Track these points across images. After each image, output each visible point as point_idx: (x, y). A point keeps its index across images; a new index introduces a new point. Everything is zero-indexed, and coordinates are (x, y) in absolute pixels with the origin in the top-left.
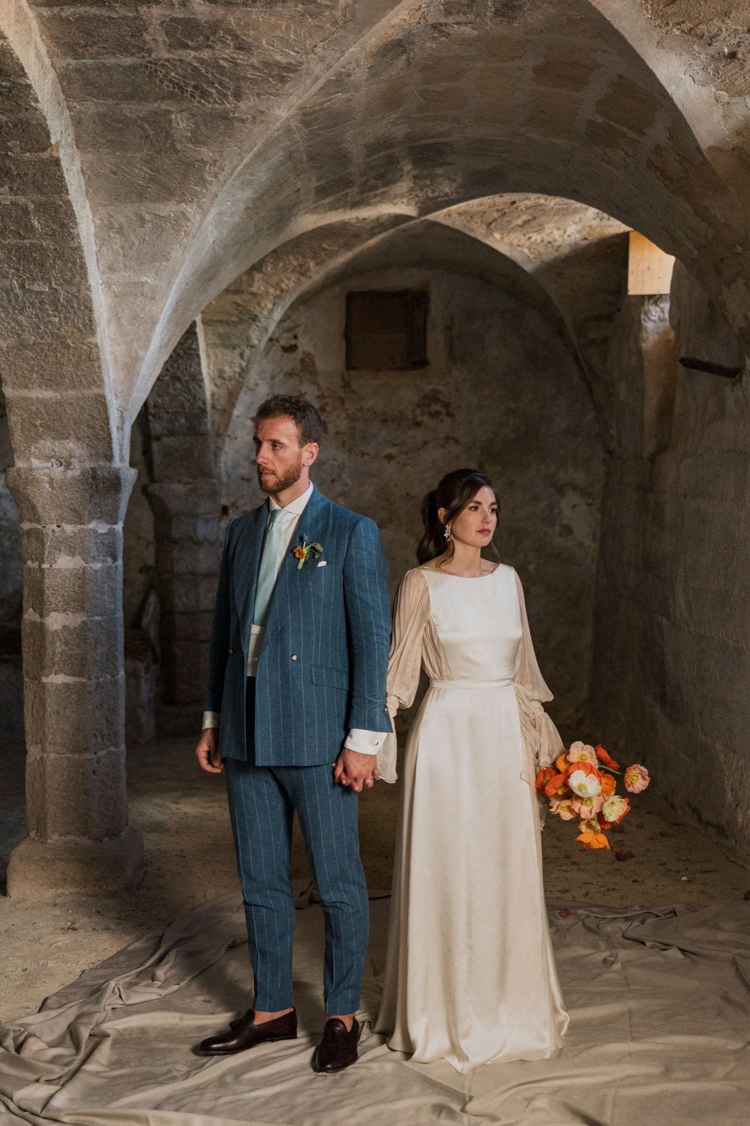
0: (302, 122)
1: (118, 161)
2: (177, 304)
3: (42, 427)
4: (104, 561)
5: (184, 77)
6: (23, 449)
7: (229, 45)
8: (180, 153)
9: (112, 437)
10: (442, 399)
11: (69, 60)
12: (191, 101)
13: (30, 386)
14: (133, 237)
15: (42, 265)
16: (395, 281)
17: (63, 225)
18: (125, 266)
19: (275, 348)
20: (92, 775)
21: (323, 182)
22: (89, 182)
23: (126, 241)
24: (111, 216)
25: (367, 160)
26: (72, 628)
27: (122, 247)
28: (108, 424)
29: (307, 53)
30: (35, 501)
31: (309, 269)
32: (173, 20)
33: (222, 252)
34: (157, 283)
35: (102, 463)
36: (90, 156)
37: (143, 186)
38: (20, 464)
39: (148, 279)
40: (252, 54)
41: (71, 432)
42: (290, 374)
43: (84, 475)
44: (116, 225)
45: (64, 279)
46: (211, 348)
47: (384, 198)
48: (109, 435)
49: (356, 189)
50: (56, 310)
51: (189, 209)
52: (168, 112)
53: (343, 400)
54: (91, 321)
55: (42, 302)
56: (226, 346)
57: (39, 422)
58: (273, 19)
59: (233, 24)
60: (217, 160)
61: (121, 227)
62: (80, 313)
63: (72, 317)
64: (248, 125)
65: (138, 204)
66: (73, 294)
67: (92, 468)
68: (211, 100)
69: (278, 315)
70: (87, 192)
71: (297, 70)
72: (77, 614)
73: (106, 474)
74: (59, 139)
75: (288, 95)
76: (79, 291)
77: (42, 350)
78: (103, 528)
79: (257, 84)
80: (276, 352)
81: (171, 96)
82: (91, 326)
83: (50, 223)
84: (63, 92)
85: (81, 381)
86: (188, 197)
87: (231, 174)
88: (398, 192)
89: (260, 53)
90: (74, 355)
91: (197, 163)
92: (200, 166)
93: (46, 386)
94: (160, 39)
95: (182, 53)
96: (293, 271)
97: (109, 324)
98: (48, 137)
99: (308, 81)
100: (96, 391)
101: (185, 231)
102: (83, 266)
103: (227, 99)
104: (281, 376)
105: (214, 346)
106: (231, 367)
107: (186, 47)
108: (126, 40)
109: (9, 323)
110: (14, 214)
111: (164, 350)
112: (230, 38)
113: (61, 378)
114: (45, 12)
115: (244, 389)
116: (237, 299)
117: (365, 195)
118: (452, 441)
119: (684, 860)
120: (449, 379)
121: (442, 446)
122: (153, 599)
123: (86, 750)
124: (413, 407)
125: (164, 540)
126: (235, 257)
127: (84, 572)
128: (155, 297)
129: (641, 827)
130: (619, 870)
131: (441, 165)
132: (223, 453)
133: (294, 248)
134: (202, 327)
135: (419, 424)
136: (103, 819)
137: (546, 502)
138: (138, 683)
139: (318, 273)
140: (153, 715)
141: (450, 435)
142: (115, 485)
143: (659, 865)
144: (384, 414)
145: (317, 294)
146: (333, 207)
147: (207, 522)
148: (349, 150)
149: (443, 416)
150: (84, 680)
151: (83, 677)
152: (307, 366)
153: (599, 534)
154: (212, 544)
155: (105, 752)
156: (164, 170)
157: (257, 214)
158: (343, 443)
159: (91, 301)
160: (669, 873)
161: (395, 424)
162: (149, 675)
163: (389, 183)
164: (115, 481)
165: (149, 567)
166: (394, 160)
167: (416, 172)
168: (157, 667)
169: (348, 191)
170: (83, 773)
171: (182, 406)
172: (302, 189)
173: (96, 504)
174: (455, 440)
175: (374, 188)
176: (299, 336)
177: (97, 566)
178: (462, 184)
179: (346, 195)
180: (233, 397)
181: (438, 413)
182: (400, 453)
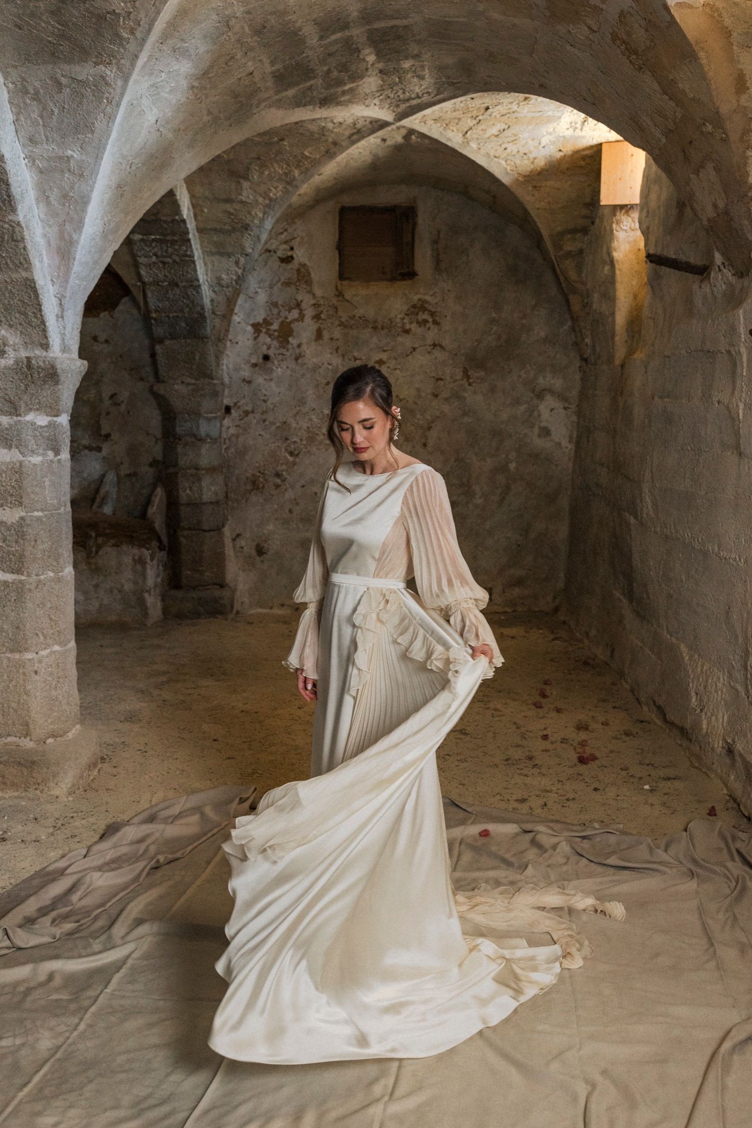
1: (21, 12)
2: (119, 186)
4: (44, 455)
9: (47, 324)
10: (430, 308)
14: (51, 104)
16: (385, 197)
18: (47, 140)
19: (272, 258)
20: (33, 675)
21: (279, 66)
23: (44, 109)
24: (23, 79)
25: (323, 43)
26: (9, 523)
27: (42, 117)
28: (40, 310)
31: (294, 178)
33: (170, 136)
34: (84, 158)
37: (54, 44)
39: (74, 153)
41: (3, 319)
42: (287, 284)
43: (18, 364)
44: (31, 90)
46: (208, 255)
47: (353, 97)
48: (43, 322)
49: (319, 82)
51: (108, 73)
53: (336, 308)
54: (9, 196)
56: (221, 254)
60: (131, 12)
61: (37, 93)
65: (52, 66)
67: (27, 358)
69: (268, 224)
72: (14, 510)
73: (41, 364)
78: (42, 420)
80: (274, 263)
82: (10, 201)
85: (6, 263)
86: (105, 58)
87: (150, 30)
88: (368, 91)
91: (109, 16)
92: (112, 19)
96: (280, 180)
97: (37, 204)
100: (24, 274)
101: (107, 98)
104: (279, 284)
105: (211, 254)
106: (228, 274)
111: (111, 237)
115: (242, 297)
116: (228, 207)
117: (332, 91)
118: (438, 347)
119: (648, 765)
120: (436, 290)
121: (429, 353)
122: (159, 492)
123: (26, 650)
124: (402, 316)
125: (170, 437)
126: (191, 146)
127: (21, 466)
128: (85, 174)
129: (606, 724)
130: (581, 775)
131: (407, 58)
132: (225, 356)
133: (276, 156)
134: (197, 234)
135: (407, 332)
136: (46, 721)
137: (526, 406)
138: (144, 569)
139: (303, 182)
140: (160, 598)
141: (437, 342)
142: (52, 375)
143: (621, 769)
144: (375, 321)
145: (311, 207)
146: (299, 102)
147: (209, 420)
148: (298, 25)
149: (430, 325)
150: (23, 578)
151: (22, 574)
152: (303, 277)
153: (575, 436)
154: (214, 441)
155: (48, 651)
156: (73, 24)
157: (207, 96)
158: (337, 350)
159: (7, 174)
160: (632, 780)
161: (385, 331)
162: (155, 562)
163: (356, 77)
164: (51, 371)
165: (158, 462)
166: (354, 46)
167: (380, 65)
168: (163, 554)
169: (312, 82)
170: (24, 674)
171: (182, 311)
172: (255, 74)
173: (33, 395)
174: (441, 347)
175: (340, 83)
176: (295, 247)
177: (37, 459)
178: (432, 81)
179: (310, 88)
180: (231, 303)
181: (425, 322)
182: (389, 358)
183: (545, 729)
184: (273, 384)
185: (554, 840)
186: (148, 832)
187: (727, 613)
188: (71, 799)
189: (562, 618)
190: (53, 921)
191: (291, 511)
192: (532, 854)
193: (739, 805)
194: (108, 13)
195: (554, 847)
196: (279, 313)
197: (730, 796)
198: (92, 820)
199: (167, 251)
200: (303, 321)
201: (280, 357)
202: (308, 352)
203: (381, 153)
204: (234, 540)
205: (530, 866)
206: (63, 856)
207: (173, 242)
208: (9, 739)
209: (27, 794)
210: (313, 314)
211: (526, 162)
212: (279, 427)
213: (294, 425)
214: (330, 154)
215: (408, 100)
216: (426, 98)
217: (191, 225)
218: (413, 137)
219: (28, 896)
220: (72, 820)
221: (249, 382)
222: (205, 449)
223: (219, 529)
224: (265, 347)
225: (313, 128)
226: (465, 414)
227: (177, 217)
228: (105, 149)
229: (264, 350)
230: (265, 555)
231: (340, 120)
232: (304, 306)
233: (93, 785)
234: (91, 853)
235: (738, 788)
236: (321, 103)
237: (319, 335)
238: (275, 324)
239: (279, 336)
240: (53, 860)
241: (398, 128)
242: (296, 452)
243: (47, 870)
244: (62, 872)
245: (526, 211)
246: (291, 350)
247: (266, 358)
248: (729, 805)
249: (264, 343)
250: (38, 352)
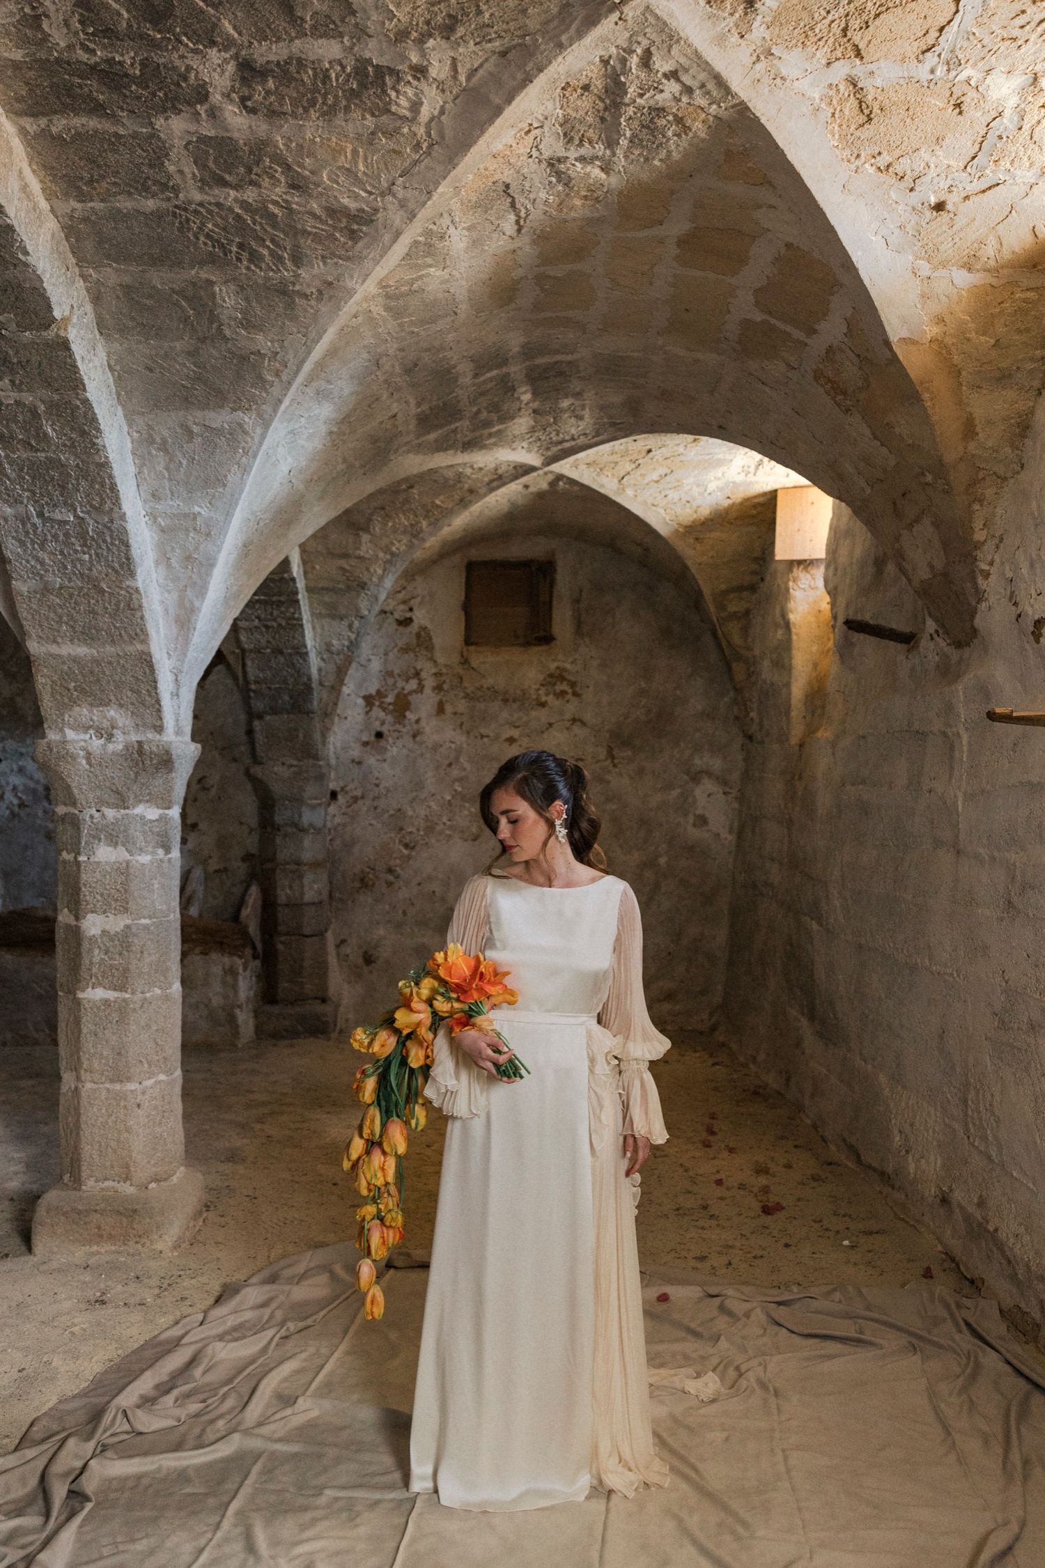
0: (388, 309)
1: (153, 352)
2: (245, 546)
3: (76, 690)
4: (153, 853)
5: (224, 229)
6: (54, 717)
7: (279, 180)
8: (231, 342)
9: (162, 703)
10: (570, 677)
11: (74, 204)
12: (237, 267)
13: (59, 640)
14: (179, 455)
15: (63, 487)
16: (518, 550)
17: (83, 434)
18: (173, 495)
19: (388, 621)
20: (136, 1109)
21: (425, 407)
22: (119, 380)
23: (171, 460)
25: (477, 381)
26: (112, 933)
27: (167, 469)
28: (156, 688)
29: (383, 194)
30: (69, 780)
31: (421, 529)
32: (203, 140)
33: (301, 487)
34: (212, 514)
35: (150, 736)
36: (116, 345)
37: (187, 388)
38: (52, 736)
39: (201, 509)
40: (310, 196)
41: (112, 697)
42: (405, 650)
43: (128, 750)
44: (158, 440)
45: (92, 506)
46: (315, 618)
47: (501, 439)
48: (158, 702)
49: (466, 423)
50: (85, 545)
51: (247, 420)
52: (211, 283)
53: (461, 678)
54: (128, 559)
55: (67, 535)
56: (333, 617)
57: (73, 684)
58: (334, 139)
59: (281, 146)
60: (277, 353)
61: (164, 442)
62: (115, 550)
63: (105, 553)
64: (313, 303)
65: (182, 412)
66: (105, 526)
67: (138, 742)
68: (263, 266)
69: (388, 583)
70: (118, 395)
71: (372, 221)
72: (119, 917)
73: (154, 749)
74: (67, 313)
75: (361, 258)
76: (112, 521)
77: (71, 595)
78: (152, 813)
79: (320, 242)
80: (390, 625)
81: (212, 260)
82: (129, 565)
83: (67, 430)
84: (73, 252)
85: (120, 634)
86: (244, 403)
87: (297, 372)
88: (516, 433)
89: (321, 194)
90: (110, 604)
91: (252, 356)
92: (256, 360)
93: (79, 640)
94: (186, 170)
95: (218, 193)
96: (404, 532)
97: (157, 566)
98: (49, 308)
99: (387, 238)
100: (139, 647)
101: (244, 448)
102: (113, 488)
103: (283, 264)
104: (396, 650)
105: (321, 616)
106: (339, 639)
107: (224, 183)
108: (143, 172)
109: (28, 561)
110: (20, 418)
111: (232, 603)
112: (280, 170)
113: (97, 630)
114: (31, 125)
115: (354, 665)
116: (343, 563)
117: (477, 434)
118: (578, 723)
119: (844, 1216)
120: (577, 656)
121: (567, 729)
122: (254, 891)
123: (129, 1079)
124: (538, 686)
125: (267, 825)
126: (321, 498)
127: (127, 866)
128: (210, 533)
129: (788, 1166)
130: (767, 1228)
131: (566, 396)
132: (331, 733)
133: (403, 504)
134: (306, 594)
135: (543, 705)
136: (149, 1162)
137: (679, 790)
138: (236, 980)
139: (431, 534)
140: (252, 1015)
141: (577, 717)
142: (166, 761)
143: (815, 1221)
144: (506, 693)
145: (434, 562)
146: (441, 446)
147: (313, 807)
148: (453, 363)
149: (569, 696)
150: (127, 996)
151: (126, 992)
152: (423, 641)
153: (736, 825)
154: (318, 831)
155: (152, 1081)
156: (211, 366)
157: (344, 442)
158: (461, 725)
159: (127, 534)
160: (827, 1234)
161: (518, 703)
162: (248, 973)
163: (505, 418)
164: (165, 757)
165: (253, 855)
166: (510, 384)
167: (536, 405)
168: (258, 963)
169: (457, 424)
170: (125, 1107)
171: (285, 682)
172: (400, 416)
173: (143, 784)
174: (584, 724)
175: (487, 424)
176: (415, 609)
177: (145, 859)
178: (592, 422)
179: (455, 431)
180: (341, 672)
181: (563, 693)
182: (520, 736)
183: (718, 1172)
184: (385, 765)
185: (748, 1306)
186: (272, 1294)
187: (941, 1037)
188: (176, 1254)
189: (721, 1039)
190: (176, 1401)
191: (404, 913)
192: (722, 1322)
193: (958, 1265)
194: (252, 353)
195: (747, 1315)
196: (395, 684)
197: (946, 1254)
198: (203, 1279)
199: (271, 614)
200: (422, 693)
201: (396, 734)
202: (428, 729)
203: (520, 501)
204: (338, 946)
205: (723, 1338)
206: (177, 1323)
207: (280, 603)
208: (108, 1184)
209: (126, 1247)
210: (435, 684)
211: (688, 510)
212: (392, 815)
213: (410, 813)
214: (463, 503)
215: (561, 443)
216: (582, 441)
217: (301, 585)
218: (561, 483)
219: (143, 1371)
220: (179, 1280)
221: (359, 763)
222: (307, 842)
223: (321, 934)
224: (378, 723)
225: (450, 474)
226: (608, 800)
227: (286, 575)
228: (236, 504)
229: (377, 726)
230: (373, 965)
231: (481, 465)
232: (423, 675)
233: (199, 1238)
234: (209, 1319)
235: (956, 1245)
236: (463, 447)
237: (440, 709)
238: (390, 696)
239: (394, 710)
240: (165, 1327)
241: (546, 474)
242: (412, 845)
243: (158, 1339)
244: (177, 1343)
245: (686, 567)
246: (408, 727)
247: (379, 735)
248: (946, 1265)
249: (377, 719)
250: (151, 735)
